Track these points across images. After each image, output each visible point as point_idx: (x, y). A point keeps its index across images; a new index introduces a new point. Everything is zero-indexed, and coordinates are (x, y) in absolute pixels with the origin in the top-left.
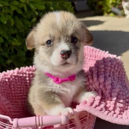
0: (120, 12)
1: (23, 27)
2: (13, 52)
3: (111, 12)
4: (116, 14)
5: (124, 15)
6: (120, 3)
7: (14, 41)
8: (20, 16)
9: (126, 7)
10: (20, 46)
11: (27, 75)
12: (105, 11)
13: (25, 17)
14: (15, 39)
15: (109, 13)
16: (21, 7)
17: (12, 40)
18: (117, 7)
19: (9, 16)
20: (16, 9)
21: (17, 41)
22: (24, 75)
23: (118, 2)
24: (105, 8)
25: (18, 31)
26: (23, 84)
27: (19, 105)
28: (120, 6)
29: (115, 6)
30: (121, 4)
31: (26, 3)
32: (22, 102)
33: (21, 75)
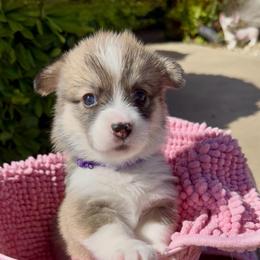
0: (215, 37)
1: (34, 66)
2: (12, 117)
3: (197, 35)
4: (207, 40)
5: (224, 43)
6: (216, 18)
7: (15, 95)
8: (28, 44)
9: (229, 27)
10: (27, 105)
11: (53, 172)
12: (186, 34)
13: (39, 45)
14: (17, 91)
15: (193, 37)
16: (32, 25)
17: (11, 92)
18: (210, 25)
19: (6, 44)
20: (21, 28)
21: (22, 95)
22: (47, 172)
23: (211, 16)
24: (186, 28)
25: (23, 74)
26: (46, 190)
27: (37, 232)
28: (216, 24)
29: (205, 24)
30: (218, 20)
31: (40, 18)
32: (42, 226)
33: (41, 172)
